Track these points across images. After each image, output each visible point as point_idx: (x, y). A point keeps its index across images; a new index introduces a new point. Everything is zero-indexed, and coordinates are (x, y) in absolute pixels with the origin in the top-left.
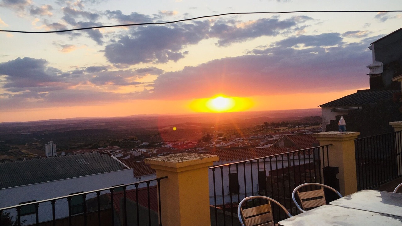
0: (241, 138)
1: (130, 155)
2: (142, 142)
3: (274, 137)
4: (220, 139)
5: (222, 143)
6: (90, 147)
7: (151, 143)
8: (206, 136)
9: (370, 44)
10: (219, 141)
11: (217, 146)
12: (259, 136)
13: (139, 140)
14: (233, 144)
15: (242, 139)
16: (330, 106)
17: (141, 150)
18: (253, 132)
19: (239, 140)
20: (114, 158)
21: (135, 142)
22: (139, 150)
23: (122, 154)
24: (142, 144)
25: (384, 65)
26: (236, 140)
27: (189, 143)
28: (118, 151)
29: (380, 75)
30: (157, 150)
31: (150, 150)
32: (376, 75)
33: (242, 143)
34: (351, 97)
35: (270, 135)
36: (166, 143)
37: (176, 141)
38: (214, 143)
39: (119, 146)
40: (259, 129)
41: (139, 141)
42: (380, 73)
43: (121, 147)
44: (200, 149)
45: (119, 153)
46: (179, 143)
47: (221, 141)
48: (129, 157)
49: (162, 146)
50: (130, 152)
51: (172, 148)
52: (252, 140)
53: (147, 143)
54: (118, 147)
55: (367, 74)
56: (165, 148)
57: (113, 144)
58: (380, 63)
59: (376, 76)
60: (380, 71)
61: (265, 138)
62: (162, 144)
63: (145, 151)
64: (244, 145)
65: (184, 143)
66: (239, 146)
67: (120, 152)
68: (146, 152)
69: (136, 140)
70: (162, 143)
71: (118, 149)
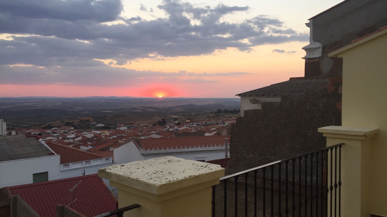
0: (195, 123)
1: (81, 137)
2: (98, 123)
3: (226, 123)
4: (175, 124)
5: (176, 127)
6: (43, 126)
7: (107, 125)
8: (162, 121)
9: (308, 20)
10: (173, 125)
11: (171, 130)
12: (211, 122)
13: (95, 121)
14: (186, 129)
15: (196, 125)
16: (251, 96)
17: (94, 132)
18: (207, 118)
19: (193, 125)
20: (43, 142)
21: (90, 123)
22: (92, 131)
23: (74, 135)
24: (97, 126)
25: (322, 47)
26: (190, 125)
27: (145, 126)
28: (72, 132)
29: (317, 60)
30: (111, 132)
31: (104, 132)
32: (314, 59)
33: (195, 128)
34: (280, 85)
35: (223, 122)
36: (122, 125)
37: (132, 124)
38: (168, 127)
39: (73, 126)
40: (212, 116)
41: (95, 123)
42: (318, 56)
43: (75, 128)
44: (154, 132)
45: (71, 134)
46: (135, 126)
47: (175, 125)
48: (80, 138)
49: (117, 128)
50: (83, 133)
51: (127, 131)
52: (205, 125)
53: (103, 125)
54: (73, 128)
55: (302, 58)
56: (120, 130)
57: (68, 124)
58: (318, 45)
59: (313, 61)
60: (318, 54)
61: (217, 124)
62: (118, 127)
63: (98, 132)
64: (196, 130)
65: (139, 125)
66: (191, 131)
67: (73, 133)
68: (100, 134)
69: (91, 122)
70: (118, 125)
71: (71, 130)
